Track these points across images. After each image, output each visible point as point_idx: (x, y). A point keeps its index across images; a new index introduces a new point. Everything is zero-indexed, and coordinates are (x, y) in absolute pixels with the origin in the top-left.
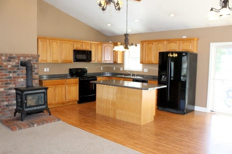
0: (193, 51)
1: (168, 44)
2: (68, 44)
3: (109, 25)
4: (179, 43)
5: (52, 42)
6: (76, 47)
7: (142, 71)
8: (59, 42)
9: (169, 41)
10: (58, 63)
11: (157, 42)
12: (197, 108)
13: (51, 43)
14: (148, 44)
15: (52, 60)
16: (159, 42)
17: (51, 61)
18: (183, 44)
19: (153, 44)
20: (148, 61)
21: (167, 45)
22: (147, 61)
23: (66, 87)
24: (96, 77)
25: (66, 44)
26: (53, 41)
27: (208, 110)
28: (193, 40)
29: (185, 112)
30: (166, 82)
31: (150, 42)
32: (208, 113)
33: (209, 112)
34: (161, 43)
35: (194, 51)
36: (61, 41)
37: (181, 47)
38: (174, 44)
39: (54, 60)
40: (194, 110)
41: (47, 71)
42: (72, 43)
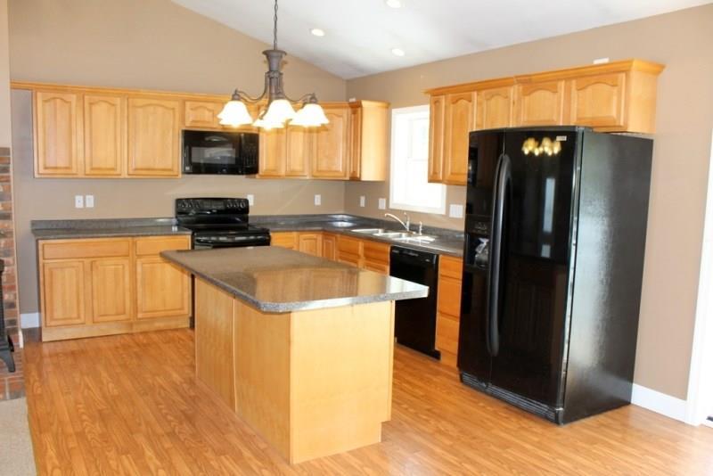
0: (622, 124)
1: (525, 95)
2: (160, 110)
3: (318, 33)
4: (568, 91)
5: (91, 104)
6: (191, 119)
7: (443, 212)
8: (118, 101)
9: (530, 83)
10: (117, 180)
11: (483, 92)
12: (642, 395)
13: (87, 105)
14: (455, 102)
15: (92, 169)
16: (493, 90)
17: (88, 172)
18: (581, 93)
19: (470, 101)
20: (452, 174)
21: (519, 99)
22: (449, 173)
23: (135, 266)
24: (266, 232)
25: (151, 109)
26: (96, 98)
27: (692, 410)
28: (627, 72)
29: (561, 416)
30: (487, 268)
31: (460, 92)
32: (692, 427)
33: (696, 424)
34: (498, 94)
35: (626, 124)
36: (130, 100)
37: (574, 106)
38: (547, 94)
39: (99, 169)
40: (628, 403)
41: (88, 206)
42: (176, 105)
